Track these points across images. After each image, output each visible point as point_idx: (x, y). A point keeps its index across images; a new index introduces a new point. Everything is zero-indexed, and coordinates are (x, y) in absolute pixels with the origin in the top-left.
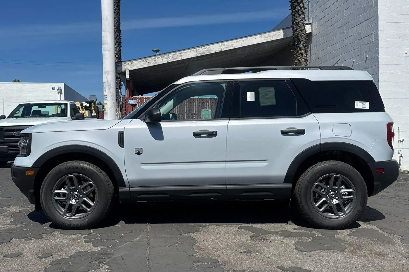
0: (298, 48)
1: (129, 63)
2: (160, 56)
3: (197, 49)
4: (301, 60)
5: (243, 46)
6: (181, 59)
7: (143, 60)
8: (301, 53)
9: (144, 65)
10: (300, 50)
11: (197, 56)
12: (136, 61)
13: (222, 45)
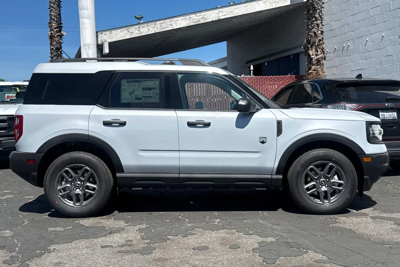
0: (313, 18)
1: (106, 33)
2: (145, 25)
3: (191, 16)
4: (317, 32)
5: (245, 13)
6: (171, 29)
7: (124, 29)
8: (317, 24)
9: (125, 36)
10: (316, 20)
11: (190, 25)
12: (115, 31)
13: (220, 11)
